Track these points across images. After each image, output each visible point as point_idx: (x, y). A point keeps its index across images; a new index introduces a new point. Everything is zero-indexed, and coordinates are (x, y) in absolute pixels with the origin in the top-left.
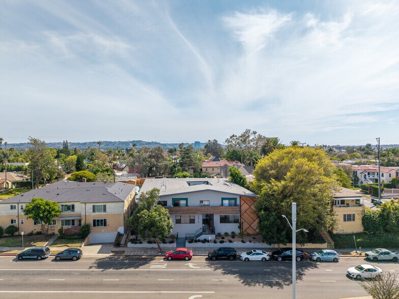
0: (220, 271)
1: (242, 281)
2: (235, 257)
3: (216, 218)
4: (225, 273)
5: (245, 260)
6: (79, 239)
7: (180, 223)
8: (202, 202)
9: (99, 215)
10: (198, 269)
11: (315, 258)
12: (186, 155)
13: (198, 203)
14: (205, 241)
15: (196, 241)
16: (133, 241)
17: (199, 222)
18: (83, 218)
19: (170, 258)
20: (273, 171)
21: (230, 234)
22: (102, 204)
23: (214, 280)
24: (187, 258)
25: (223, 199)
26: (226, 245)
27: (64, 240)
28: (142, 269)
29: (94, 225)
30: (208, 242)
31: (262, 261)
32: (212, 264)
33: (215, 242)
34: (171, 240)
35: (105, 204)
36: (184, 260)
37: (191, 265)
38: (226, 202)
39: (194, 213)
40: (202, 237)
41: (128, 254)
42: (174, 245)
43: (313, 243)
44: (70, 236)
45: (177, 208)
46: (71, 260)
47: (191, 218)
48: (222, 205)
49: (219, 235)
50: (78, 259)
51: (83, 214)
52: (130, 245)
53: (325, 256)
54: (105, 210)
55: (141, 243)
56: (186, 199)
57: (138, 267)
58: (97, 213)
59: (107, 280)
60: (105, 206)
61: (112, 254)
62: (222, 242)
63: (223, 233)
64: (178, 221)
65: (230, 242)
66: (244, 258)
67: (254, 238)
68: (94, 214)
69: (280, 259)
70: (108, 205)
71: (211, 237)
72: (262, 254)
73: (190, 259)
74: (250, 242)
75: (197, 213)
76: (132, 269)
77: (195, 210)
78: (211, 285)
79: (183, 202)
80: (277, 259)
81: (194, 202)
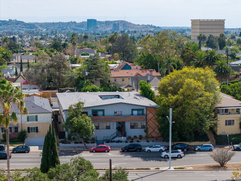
0: (129, 156)
1: (143, 159)
2: (141, 150)
3: (128, 125)
5: (148, 152)
7: (99, 129)
8: (115, 113)
9: (32, 124)
11: (197, 149)
14: (118, 142)
15: (112, 142)
16: (63, 142)
17: (113, 128)
18: (20, 125)
19: (94, 151)
20: (171, 88)
21: (138, 137)
22: (34, 115)
23: (126, 159)
24: (106, 151)
25: (133, 110)
26: (135, 143)
29: (29, 132)
30: (121, 142)
31: (160, 151)
32: (123, 154)
33: (126, 142)
34: (92, 141)
35: (36, 114)
37: (109, 154)
38: (135, 113)
39: (110, 121)
40: (117, 139)
41: (62, 150)
42: (95, 144)
45: (96, 117)
47: (107, 125)
48: (132, 114)
49: (129, 138)
50: (29, 151)
51: (20, 123)
53: (204, 148)
54: (37, 120)
55: (69, 143)
56: (103, 110)
57: (73, 155)
58: (30, 122)
60: (37, 117)
62: (131, 142)
63: (132, 136)
65: (138, 141)
66: (147, 150)
67: (156, 139)
68: (28, 122)
70: (39, 115)
71: (123, 138)
72: (160, 147)
74: (153, 141)
75: (112, 121)
76: (70, 156)
77: (110, 119)
78: (124, 161)
79: (100, 113)
81: (109, 112)
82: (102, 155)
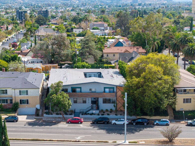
0: (97, 128)
2: (108, 123)
3: (101, 101)
4: (99, 129)
5: (114, 124)
7: (77, 103)
8: (91, 90)
9: (24, 97)
10: (85, 127)
11: (155, 123)
13: (88, 90)
14: (92, 114)
15: (86, 114)
16: (47, 113)
17: (89, 103)
18: (14, 98)
19: (70, 122)
20: (136, 71)
21: (109, 110)
22: (25, 90)
24: (80, 123)
25: (105, 88)
26: (105, 116)
29: (21, 103)
30: (94, 114)
32: (92, 126)
33: (98, 115)
34: (71, 113)
35: (27, 90)
36: (78, 123)
37: (81, 125)
38: (107, 90)
39: (86, 97)
40: (91, 112)
41: (45, 120)
42: (73, 116)
43: (160, 116)
44: (7, 109)
45: (74, 93)
47: (84, 100)
48: (104, 92)
49: (102, 111)
50: (17, 121)
51: (14, 96)
52: (45, 115)
53: (161, 123)
54: (27, 94)
55: (52, 114)
56: (81, 88)
58: (22, 96)
61: (35, 120)
62: (102, 115)
63: (104, 110)
64: (75, 102)
65: (108, 115)
66: (113, 123)
68: (20, 96)
69: (134, 124)
70: (29, 90)
71: (97, 112)
72: (124, 121)
74: (121, 115)
75: (87, 97)
77: (86, 95)
78: (90, 133)
79: (78, 90)
80: (132, 124)
81: (85, 89)
82: (75, 126)
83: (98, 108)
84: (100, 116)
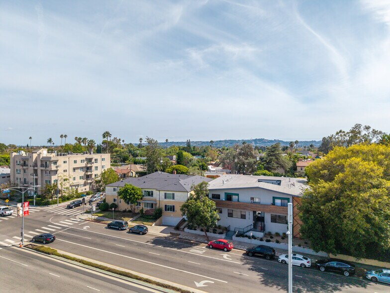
0: (248, 266)
1: (263, 279)
2: (273, 258)
3: (268, 218)
4: (252, 269)
5: (282, 263)
6: (153, 219)
7: (232, 217)
8: (252, 199)
9: (169, 202)
10: (230, 260)
11: (370, 276)
12: (272, 153)
13: (249, 200)
15: (243, 237)
16: (190, 228)
17: (249, 218)
18: (158, 202)
19: (211, 246)
21: (281, 234)
22: (172, 193)
23: (236, 272)
24: (225, 249)
25: (274, 198)
26: (272, 244)
27: (142, 219)
28: (183, 250)
29: (166, 210)
30: (255, 238)
31: (301, 266)
32: (245, 259)
33: (261, 240)
35: (173, 192)
36: (223, 250)
37: (225, 255)
38: (278, 202)
39: (244, 209)
40: (251, 234)
41: (181, 237)
42: (223, 236)
43: (379, 260)
44: (148, 216)
45: (228, 202)
46: (138, 234)
47: (243, 213)
48: (274, 204)
49: (270, 234)
50: (144, 234)
51: (158, 199)
52: (186, 230)
53: (384, 277)
54: (173, 198)
55: (195, 230)
56: (238, 195)
57: (180, 248)
58: (167, 200)
59: (152, 253)
60: (173, 194)
61: (169, 235)
62: (268, 241)
63: (273, 232)
64: (230, 215)
65: (278, 242)
66: (280, 260)
67: (306, 243)
68: (166, 200)
69: (323, 269)
70: (176, 194)
71: (260, 235)
72: (301, 260)
73: (228, 251)
74: (300, 246)
75: (247, 209)
76: (175, 249)
77: (245, 206)
78: (229, 276)
79: (235, 198)
80: (318, 268)
81: (245, 198)
82: (215, 254)
83: (263, 229)
84: (264, 243)
